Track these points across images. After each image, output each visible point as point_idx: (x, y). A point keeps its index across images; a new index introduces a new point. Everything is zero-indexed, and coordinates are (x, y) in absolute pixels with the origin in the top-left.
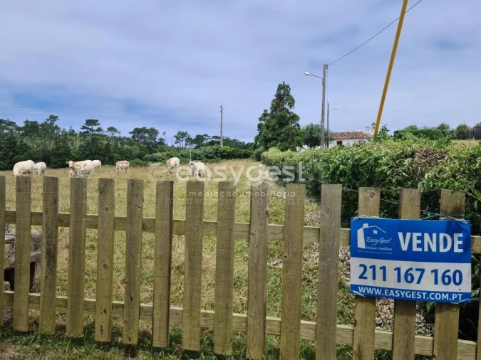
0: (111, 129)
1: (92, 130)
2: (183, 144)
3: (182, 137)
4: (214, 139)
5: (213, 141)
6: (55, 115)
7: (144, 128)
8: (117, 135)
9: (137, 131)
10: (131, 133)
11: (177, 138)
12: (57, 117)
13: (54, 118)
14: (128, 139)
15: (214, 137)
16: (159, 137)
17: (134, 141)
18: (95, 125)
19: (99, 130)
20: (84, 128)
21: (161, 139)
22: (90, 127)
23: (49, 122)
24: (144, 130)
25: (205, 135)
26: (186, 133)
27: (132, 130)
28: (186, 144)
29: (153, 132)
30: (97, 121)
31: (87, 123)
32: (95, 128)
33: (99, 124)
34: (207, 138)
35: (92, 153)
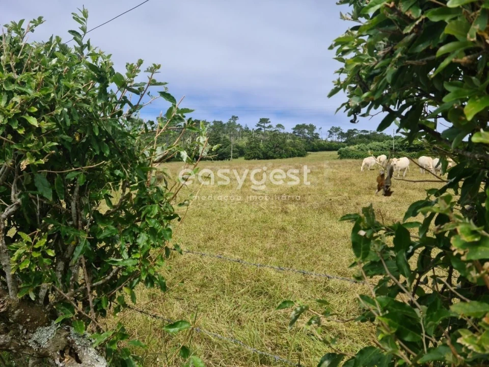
0: (279, 126)
1: (264, 127)
2: (335, 138)
3: (336, 132)
4: (362, 133)
5: (362, 135)
6: (236, 116)
7: (304, 124)
8: (282, 131)
9: (298, 127)
10: (293, 129)
11: (331, 133)
12: (237, 117)
13: (235, 118)
14: (291, 134)
15: (363, 131)
16: (315, 132)
17: (295, 136)
18: (267, 123)
19: (270, 126)
20: (258, 125)
21: (317, 134)
22: (263, 125)
23: (232, 121)
24: (304, 126)
25: (355, 130)
26: (339, 128)
27: (294, 127)
28: (338, 138)
29: (311, 128)
30: (268, 119)
31: (260, 121)
32: (267, 125)
33: (270, 122)
34: (356, 132)
35: (274, 146)
